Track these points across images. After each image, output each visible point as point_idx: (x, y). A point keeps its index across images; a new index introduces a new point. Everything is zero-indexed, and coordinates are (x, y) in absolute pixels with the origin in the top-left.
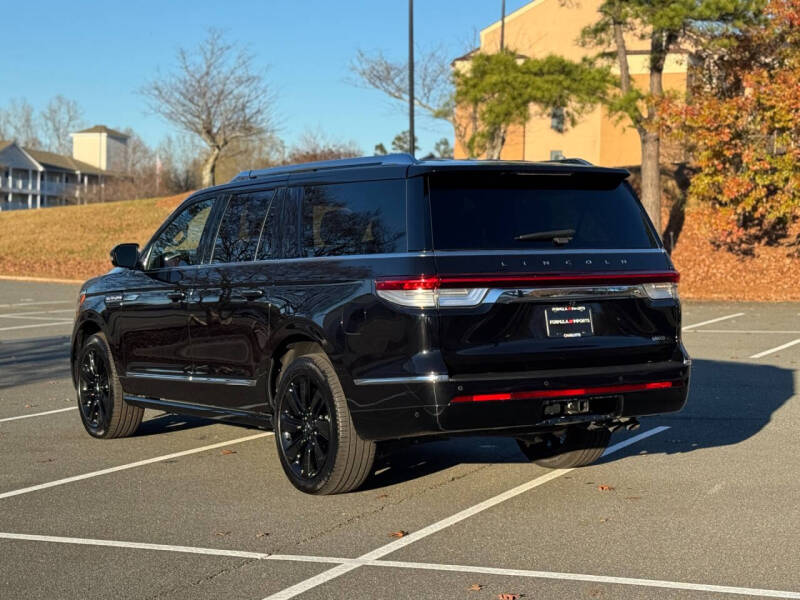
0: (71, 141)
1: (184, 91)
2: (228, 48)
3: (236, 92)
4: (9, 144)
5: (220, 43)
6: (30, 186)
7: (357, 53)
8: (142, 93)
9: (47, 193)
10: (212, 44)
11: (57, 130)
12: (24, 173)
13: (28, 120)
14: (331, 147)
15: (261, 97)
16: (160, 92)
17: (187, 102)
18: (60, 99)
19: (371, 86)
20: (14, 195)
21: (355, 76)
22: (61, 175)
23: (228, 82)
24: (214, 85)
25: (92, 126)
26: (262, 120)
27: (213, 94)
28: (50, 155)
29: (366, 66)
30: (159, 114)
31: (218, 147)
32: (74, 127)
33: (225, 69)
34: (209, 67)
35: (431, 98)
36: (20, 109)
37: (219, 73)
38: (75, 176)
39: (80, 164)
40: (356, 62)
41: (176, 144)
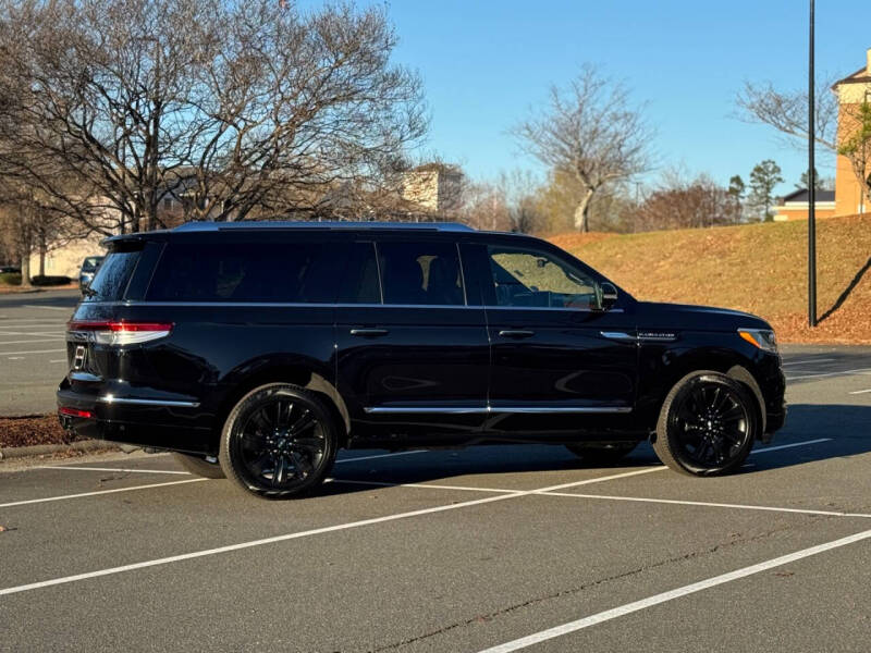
1: (556, 130)
2: (603, 83)
3: (612, 129)
5: (594, 79)
7: (746, 87)
8: (513, 133)
10: (584, 80)
16: (531, 133)
17: (559, 142)
19: (760, 120)
21: (743, 110)
23: (602, 119)
24: (586, 123)
25: (423, 164)
27: (586, 133)
29: (754, 100)
30: (530, 155)
31: (592, 188)
33: (599, 106)
34: (581, 105)
35: (826, 131)
37: (592, 109)
38: (406, 217)
40: (744, 96)
41: (511, 181)
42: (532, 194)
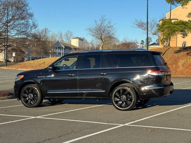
0: (71, 41)
1: (96, 30)
2: (106, 20)
3: (107, 29)
4: (57, 42)
5: (104, 19)
6: (61, 51)
7: (135, 20)
8: (86, 30)
9: (65, 53)
10: (102, 19)
11: (67, 38)
12: (60, 48)
13: (61, 36)
14: (130, 41)
15: (113, 31)
17: (96, 32)
18: (68, 31)
19: (138, 28)
20: (58, 53)
21: (135, 25)
22: (68, 48)
23: (106, 27)
24: (102, 28)
25: (75, 37)
26: (113, 36)
27: (102, 30)
28: (66, 44)
29: (137, 23)
30: (90, 35)
31: (103, 42)
32: (71, 37)
33: (105, 24)
34: (101, 24)
35: (152, 30)
36: (59, 34)
37: (104, 25)
38: (71, 49)
39: (73, 46)
40: (135, 22)
41: (94, 41)
42: (99, 44)
